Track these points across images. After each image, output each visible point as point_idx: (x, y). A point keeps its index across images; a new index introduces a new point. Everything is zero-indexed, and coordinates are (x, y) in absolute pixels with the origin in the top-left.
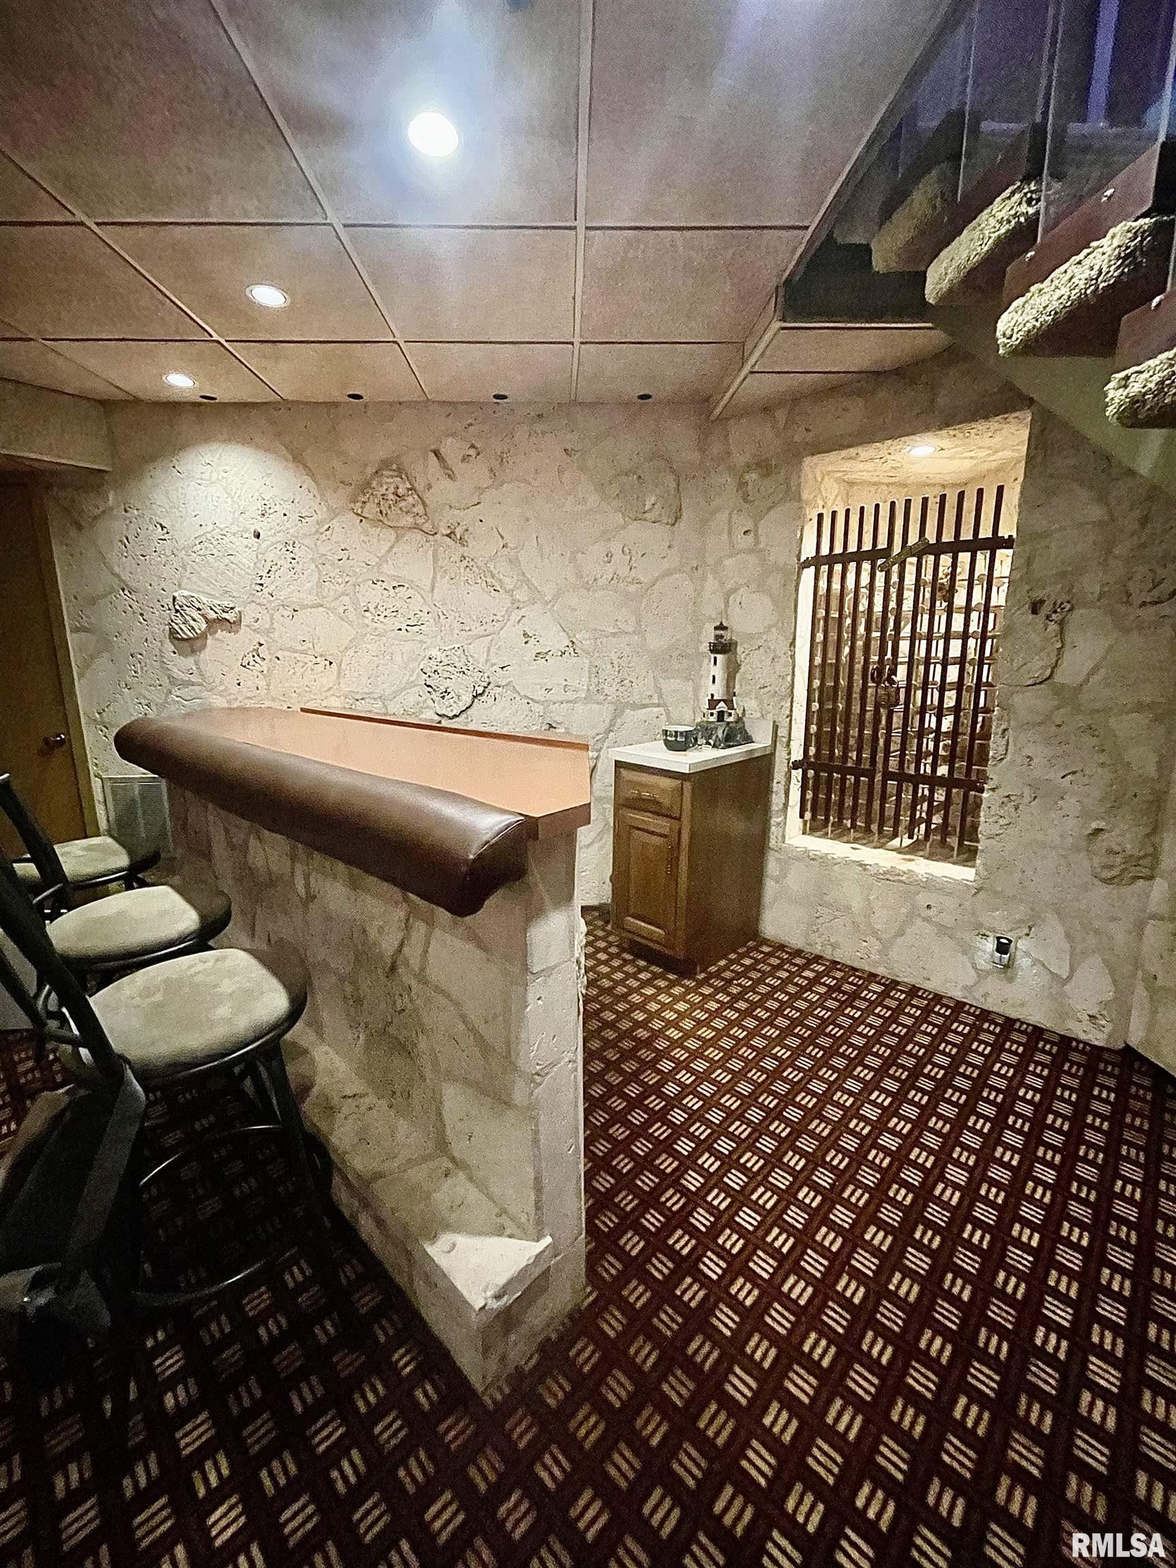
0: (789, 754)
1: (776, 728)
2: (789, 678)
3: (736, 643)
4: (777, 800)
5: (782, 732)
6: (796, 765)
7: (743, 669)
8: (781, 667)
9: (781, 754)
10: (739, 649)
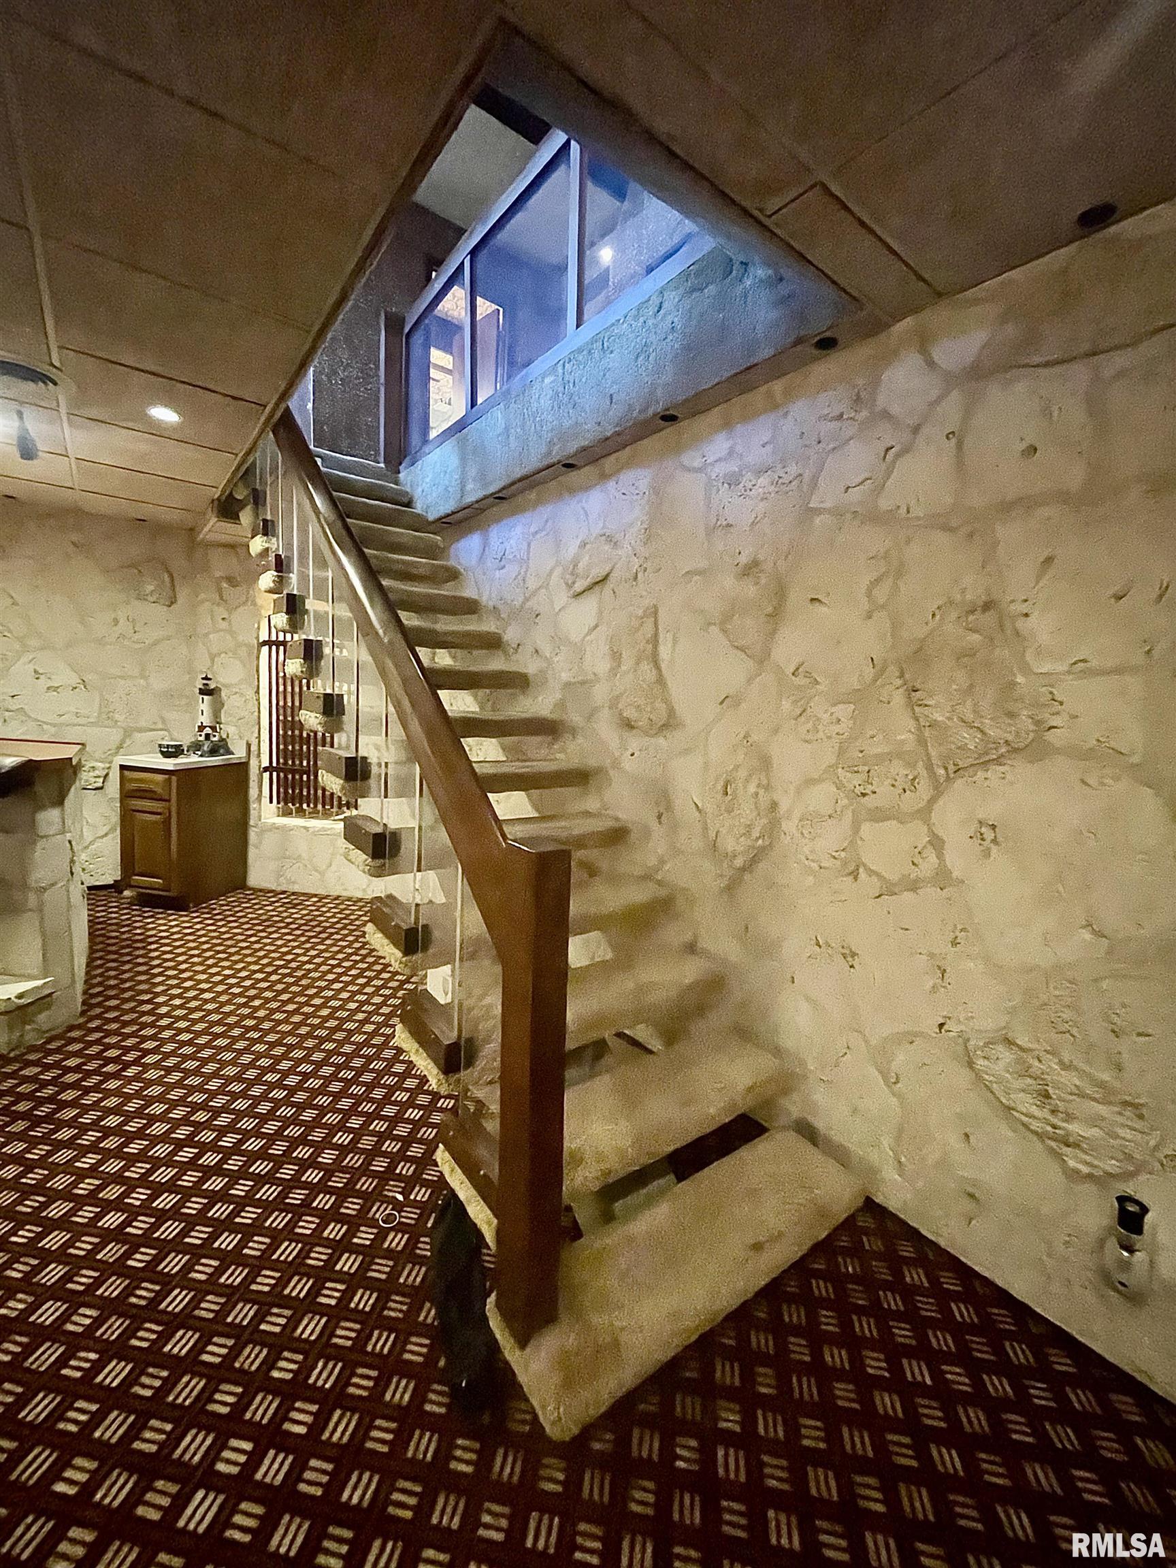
0: (260, 762)
1: (249, 746)
2: (256, 714)
3: (220, 690)
4: (253, 792)
5: (254, 748)
6: (266, 769)
7: (225, 707)
8: (252, 706)
9: (253, 763)
10: (223, 694)
